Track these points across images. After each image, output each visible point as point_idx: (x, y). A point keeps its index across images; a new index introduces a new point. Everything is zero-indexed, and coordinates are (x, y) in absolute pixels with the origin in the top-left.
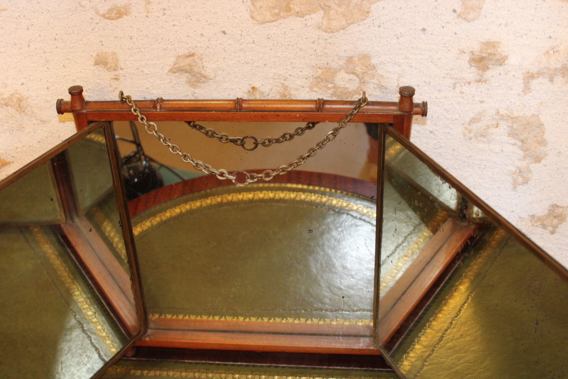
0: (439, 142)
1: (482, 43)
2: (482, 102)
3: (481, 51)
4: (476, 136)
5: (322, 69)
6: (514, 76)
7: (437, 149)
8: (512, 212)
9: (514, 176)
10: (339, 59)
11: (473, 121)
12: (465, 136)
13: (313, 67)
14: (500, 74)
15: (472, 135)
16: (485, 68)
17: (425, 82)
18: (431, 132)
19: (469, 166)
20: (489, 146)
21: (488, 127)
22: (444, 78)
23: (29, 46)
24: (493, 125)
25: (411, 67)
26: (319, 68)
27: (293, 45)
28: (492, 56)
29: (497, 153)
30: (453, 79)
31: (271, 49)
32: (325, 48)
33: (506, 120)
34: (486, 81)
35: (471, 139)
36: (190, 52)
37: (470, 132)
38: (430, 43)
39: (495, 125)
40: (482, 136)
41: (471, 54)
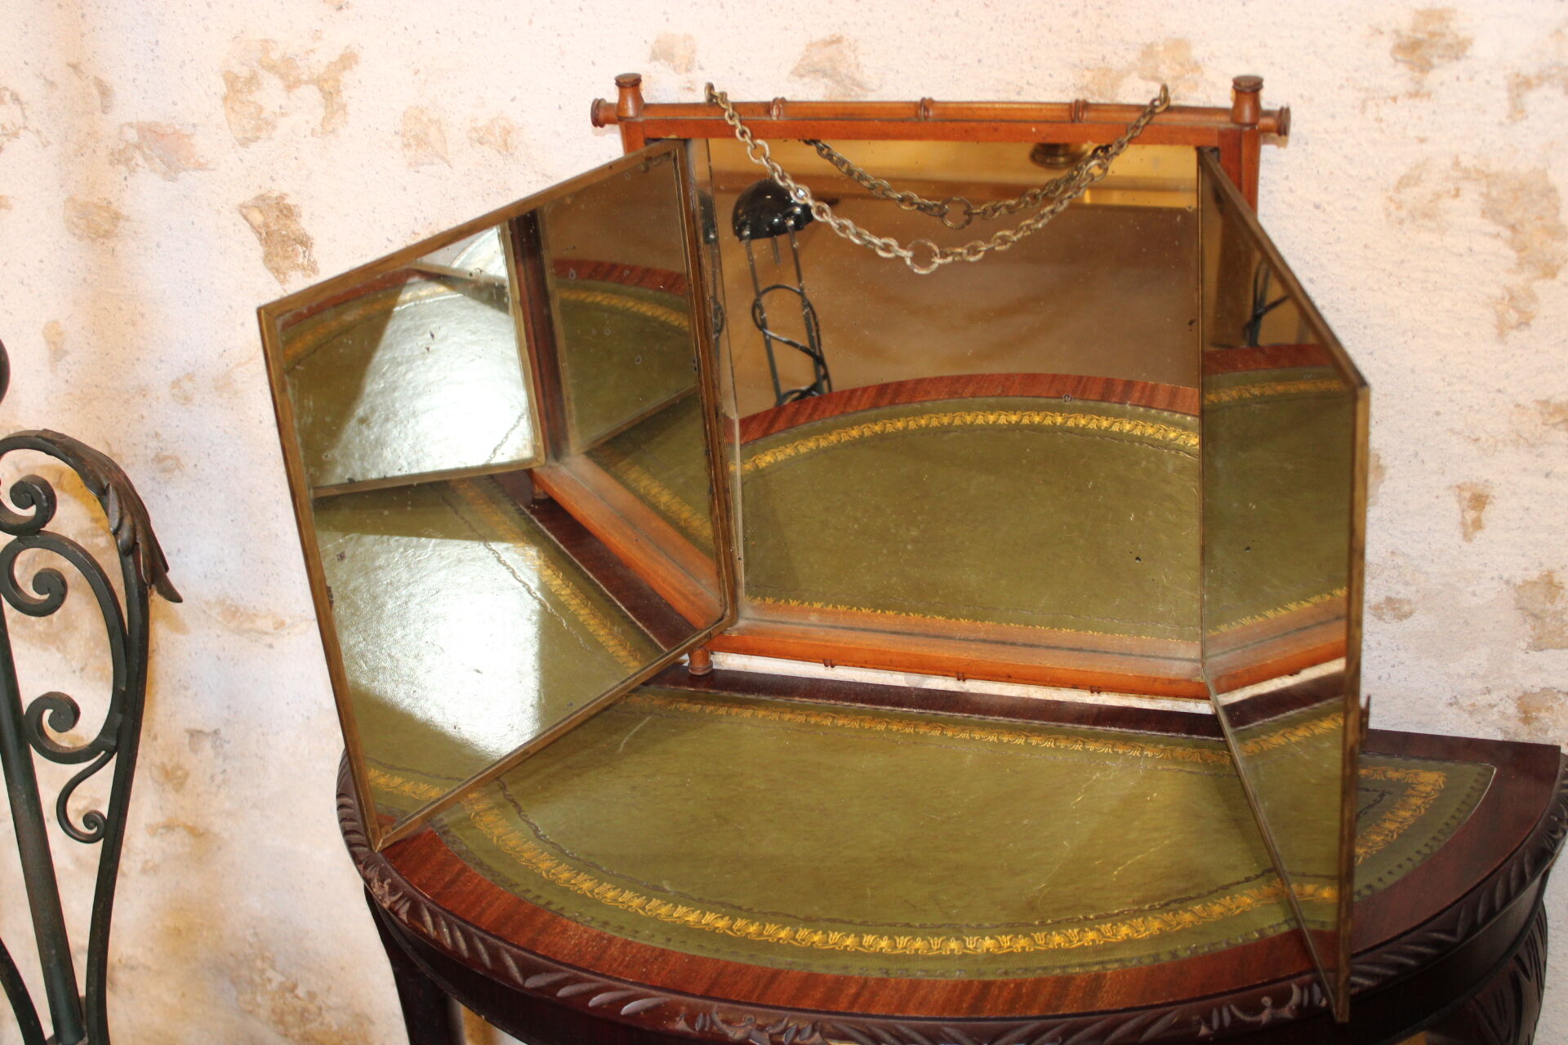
0: (1334, 229)
1: (1417, 12)
2: (1422, 140)
3: (1414, 30)
4: (1413, 217)
5: (1092, 70)
6: (1488, 82)
7: (1330, 244)
8: (1499, 391)
9: (1499, 307)
10: (1127, 49)
11: (1404, 182)
12: (1388, 215)
13: (1075, 66)
14: (1458, 79)
15: (1403, 214)
16: (1425, 67)
17: (1302, 96)
18: (1317, 207)
19: (1400, 283)
20: (1442, 240)
21: (1438, 196)
22: (1341, 87)
23: (531, 22)
24: (1448, 192)
25: (1272, 64)
26: (1087, 69)
27: (1034, 21)
28: (1437, 38)
29: (1461, 255)
30: (1360, 90)
31: (992, 29)
32: (1098, 26)
33: (1476, 180)
34: (1429, 95)
35: (1401, 222)
36: (833, 35)
37: (1399, 207)
38: (1310, 14)
39: (1453, 192)
40: (1425, 215)
41: (1394, 36)
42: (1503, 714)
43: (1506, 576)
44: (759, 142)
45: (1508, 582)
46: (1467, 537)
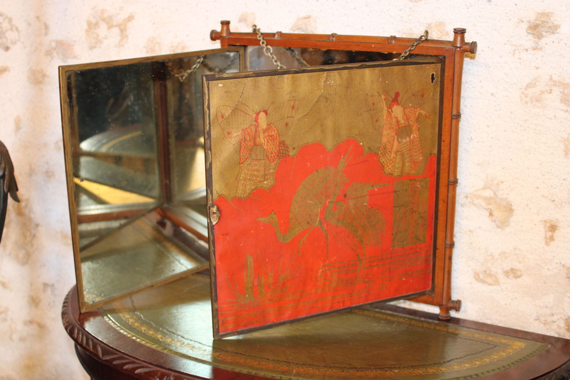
0: (499, 105)
1: (538, 13)
2: (537, 68)
3: (536, 20)
4: (532, 101)
5: (406, 34)
6: (566, 44)
7: (496, 111)
8: (564, 180)
9: (566, 142)
10: (420, 25)
11: (529, 86)
12: (521, 100)
13: (400, 31)
14: (553, 42)
15: (528, 99)
16: (540, 37)
17: (489, 47)
18: (492, 95)
19: (525, 130)
20: (543, 112)
21: (542, 92)
22: (505, 44)
24: (547, 91)
25: (478, 33)
26: (404, 33)
27: (385, 12)
28: (545, 24)
29: (551, 119)
30: (513, 45)
31: (368, 15)
32: (410, 15)
33: (558, 86)
34: (541, 49)
35: (527, 103)
36: (307, 15)
37: (526, 97)
38: (494, 13)
39: (549, 91)
40: (537, 100)
41: (528, 23)
42: (558, 326)
43: (563, 263)
44: (269, 47)
45: (563, 266)
46: (547, 244)
